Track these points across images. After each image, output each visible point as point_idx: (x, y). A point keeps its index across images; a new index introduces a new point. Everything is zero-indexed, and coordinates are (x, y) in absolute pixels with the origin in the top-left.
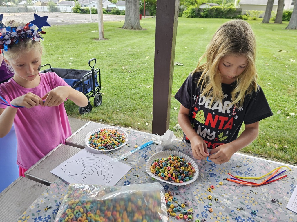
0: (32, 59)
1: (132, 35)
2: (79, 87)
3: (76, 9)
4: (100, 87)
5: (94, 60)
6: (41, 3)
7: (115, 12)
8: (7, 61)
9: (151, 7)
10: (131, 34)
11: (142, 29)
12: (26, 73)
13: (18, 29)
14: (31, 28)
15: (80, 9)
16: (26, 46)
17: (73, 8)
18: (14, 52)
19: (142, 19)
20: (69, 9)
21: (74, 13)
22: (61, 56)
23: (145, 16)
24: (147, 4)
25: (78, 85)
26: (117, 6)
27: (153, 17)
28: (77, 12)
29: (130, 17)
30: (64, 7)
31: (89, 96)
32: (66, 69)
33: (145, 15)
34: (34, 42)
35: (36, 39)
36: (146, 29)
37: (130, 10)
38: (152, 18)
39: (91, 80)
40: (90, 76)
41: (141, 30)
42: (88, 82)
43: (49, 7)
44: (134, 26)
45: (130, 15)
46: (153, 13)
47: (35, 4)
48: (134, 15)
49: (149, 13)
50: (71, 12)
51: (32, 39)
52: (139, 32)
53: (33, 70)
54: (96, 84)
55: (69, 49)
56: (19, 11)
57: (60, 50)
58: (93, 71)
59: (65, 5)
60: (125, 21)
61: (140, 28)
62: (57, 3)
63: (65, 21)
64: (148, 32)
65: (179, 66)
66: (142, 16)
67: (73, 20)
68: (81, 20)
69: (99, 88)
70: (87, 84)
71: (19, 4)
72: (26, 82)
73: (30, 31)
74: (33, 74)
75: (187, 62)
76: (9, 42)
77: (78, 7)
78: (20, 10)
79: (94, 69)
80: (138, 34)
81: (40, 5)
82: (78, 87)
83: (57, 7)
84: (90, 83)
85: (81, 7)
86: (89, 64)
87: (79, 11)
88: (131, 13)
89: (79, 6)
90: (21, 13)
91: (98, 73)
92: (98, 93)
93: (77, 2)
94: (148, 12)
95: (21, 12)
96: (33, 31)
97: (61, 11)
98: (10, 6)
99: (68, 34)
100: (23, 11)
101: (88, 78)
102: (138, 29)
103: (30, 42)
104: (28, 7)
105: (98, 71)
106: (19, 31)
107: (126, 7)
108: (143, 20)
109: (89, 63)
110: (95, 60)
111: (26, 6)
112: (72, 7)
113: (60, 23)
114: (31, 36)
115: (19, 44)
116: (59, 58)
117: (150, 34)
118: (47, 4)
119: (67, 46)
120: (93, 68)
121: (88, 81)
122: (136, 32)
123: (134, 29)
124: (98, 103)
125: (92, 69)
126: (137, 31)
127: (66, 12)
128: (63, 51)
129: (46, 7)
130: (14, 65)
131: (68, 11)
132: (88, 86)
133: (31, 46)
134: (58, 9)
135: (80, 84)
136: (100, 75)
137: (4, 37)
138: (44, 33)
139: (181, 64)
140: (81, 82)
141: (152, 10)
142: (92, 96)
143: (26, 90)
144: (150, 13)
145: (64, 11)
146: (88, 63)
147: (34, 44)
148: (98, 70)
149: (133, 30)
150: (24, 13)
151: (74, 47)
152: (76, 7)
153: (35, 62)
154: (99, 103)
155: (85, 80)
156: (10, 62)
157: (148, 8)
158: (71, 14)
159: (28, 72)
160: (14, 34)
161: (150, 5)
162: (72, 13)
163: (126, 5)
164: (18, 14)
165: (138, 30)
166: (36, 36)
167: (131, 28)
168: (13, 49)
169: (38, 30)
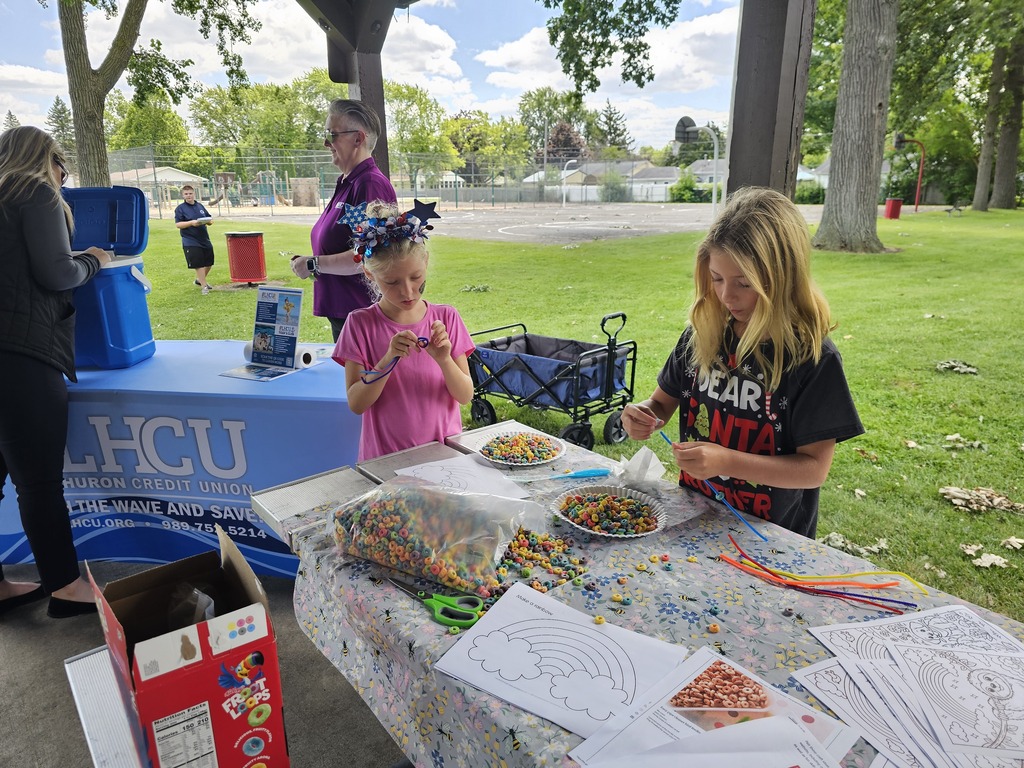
0: (410, 272)
1: (834, 268)
2: (569, 380)
3: (680, 189)
4: (631, 392)
5: (621, 318)
6: (584, 176)
7: (806, 194)
8: (369, 274)
9: (952, 173)
10: (834, 264)
11: (882, 248)
12: (400, 296)
13: (389, 223)
14: (410, 220)
15: (693, 191)
16: (401, 251)
17: (671, 189)
18: (381, 259)
19: (901, 215)
20: (660, 191)
21: (673, 201)
22: (581, 317)
23: (920, 207)
24: (939, 164)
25: (566, 375)
26: (819, 175)
27: (949, 211)
28: (680, 199)
29: (841, 210)
30: (646, 186)
31: (591, 410)
32: (557, 339)
33: (920, 203)
34: (413, 243)
35: (418, 239)
36: (899, 250)
37: (844, 187)
38: (948, 213)
39: (603, 367)
40: (603, 358)
41: (877, 252)
42: (595, 372)
43: (603, 187)
44: (851, 242)
45: (840, 203)
46: (959, 194)
47: (564, 181)
48: (855, 204)
49: (940, 196)
50: (662, 199)
51: (411, 238)
52: (866, 260)
53: (410, 291)
54: (616, 381)
55: (610, 302)
56: (521, 199)
57: (588, 302)
58: (612, 343)
59: (651, 181)
60: (821, 224)
61: (875, 246)
62: (628, 175)
63: (635, 226)
64: (902, 260)
65: (957, 375)
66: (904, 208)
67: (659, 224)
68: (682, 221)
69: (626, 394)
70: (590, 375)
71: (525, 180)
72: (398, 311)
73: (408, 226)
74: (411, 297)
75: (1001, 365)
76: (374, 244)
77: (688, 185)
78: (523, 194)
79: (615, 340)
80: (858, 267)
81: (578, 184)
82: (564, 380)
83: (625, 188)
84: (598, 375)
85: (697, 184)
86: (603, 325)
87: (688, 195)
88: (847, 197)
89: (691, 182)
90: (525, 204)
91: (631, 355)
92: (621, 407)
93: (686, 170)
94: (937, 192)
95: (525, 201)
96: (413, 226)
97: (635, 199)
98: (500, 186)
99: (627, 262)
100: (530, 199)
101: (595, 362)
102: (867, 249)
103: (407, 244)
104: (548, 188)
105: (630, 350)
106: (391, 226)
107: (830, 178)
108: (905, 220)
109: (604, 321)
110: (624, 317)
111: (541, 187)
112: (669, 186)
113: (617, 234)
114: (410, 233)
115: (389, 246)
116: (574, 323)
117: (910, 266)
118: (600, 179)
119: (608, 295)
120: (612, 337)
121: (594, 368)
122: (856, 258)
123: (851, 250)
124: (617, 435)
125: (609, 340)
126: (862, 255)
127: (650, 199)
128: (593, 307)
129: (596, 187)
130: (380, 281)
131: (656, 199)
132: (592, 383)
133: (410, 250)
134: (627, 192)
135: (571, 372)
136: (634, 359)
137: (365, 234)
138: (430, 228)
139: (969, 369)
140: (574, 367)
141: (957, 184)
142: (601, 411)
143: (396, 326)
144: (945, 195)
145: (644, 198)
146: (600, 322)
147: (414, 248)
148: (632, 346)
149: (845, 254)
150: (532, 204)
151: (626, 297)
152: (681, 185)
153: (414, 278)
154: (620, 436)
155: (586, 365)
156: (374, 275)
157: (938, 180)
158: (663, 206)
159: (403, 293)
160: (381, 230)
161: (948, 168)
162: (667, 202)
163: (831, 172)
164: (516, 205)
165: (864, 253)
166: (418, 234)
167: (839, 245)
168: (380, 254)
169: (421, 225)
